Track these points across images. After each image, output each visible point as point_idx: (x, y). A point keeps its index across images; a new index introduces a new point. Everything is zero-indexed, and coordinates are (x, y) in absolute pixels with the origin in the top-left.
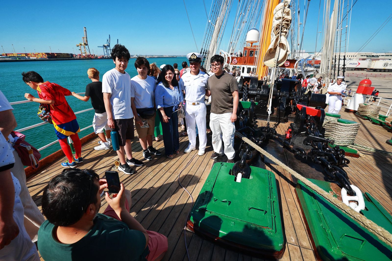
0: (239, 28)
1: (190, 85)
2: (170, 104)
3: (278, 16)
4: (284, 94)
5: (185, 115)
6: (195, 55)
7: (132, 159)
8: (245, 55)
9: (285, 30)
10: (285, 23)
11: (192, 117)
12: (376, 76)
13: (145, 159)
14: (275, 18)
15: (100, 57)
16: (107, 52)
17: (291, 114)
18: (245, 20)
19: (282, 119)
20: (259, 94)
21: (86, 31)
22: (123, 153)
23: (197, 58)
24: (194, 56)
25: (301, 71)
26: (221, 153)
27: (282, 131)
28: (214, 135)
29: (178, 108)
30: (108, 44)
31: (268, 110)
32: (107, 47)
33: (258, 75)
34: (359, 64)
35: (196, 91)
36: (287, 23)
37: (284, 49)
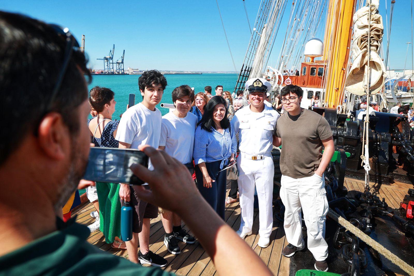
0: (293, 38)
1: (250, 128)
2: (217, 157)
3: (363, 24)
4: (384, 137)
5: (238, 176)
6: (260, 82)
7: (147, 253)
8: (304, 74)
9: (375, 43)
10: (374, 34)
11: (250, 178)
13: (168, 253)
14: (358, 26)
15: (98, 72)
16: (108, 66)
17: (396, 168)
18: (300, 27)
19: (385, 177)
20: (343, 136)
21: (84, 40)
22: (136, 245)
23: (263, 86)
24: (258, 82)
25: (391, 97)
26: (300, 246)
27: (391, 200)
28: (289, 213)
29: (230, 164)
30: (111, 56)
31: (364, 164)
32: (110, 60)
33: (327, 103)
35: (260, 137)
36: (377, 33)
37: (377, 70)
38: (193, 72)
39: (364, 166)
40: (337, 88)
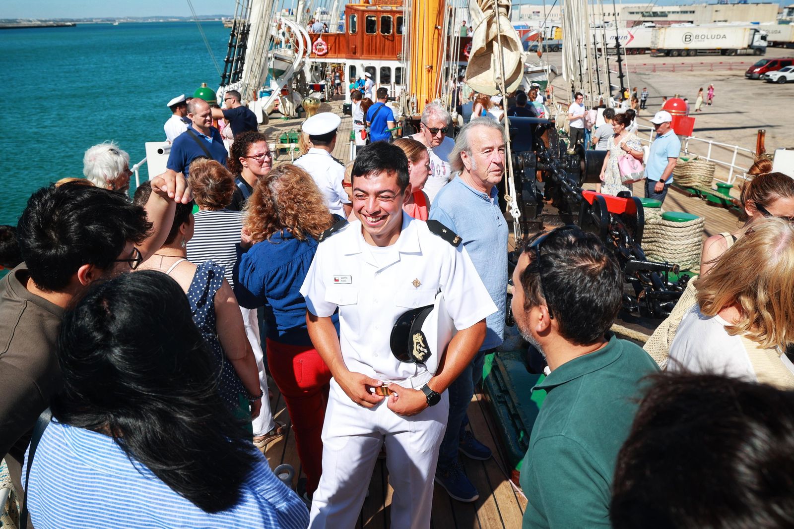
8: (352, 30)
9: (505, 2)
12: (674, 67)
17: (544, 206)
19: (534, 223)
33: (415, 96)
34: (632, 37)
37: (511, 50)
38: (46, 21)
39: (510, 211)
40: (430, 65)
